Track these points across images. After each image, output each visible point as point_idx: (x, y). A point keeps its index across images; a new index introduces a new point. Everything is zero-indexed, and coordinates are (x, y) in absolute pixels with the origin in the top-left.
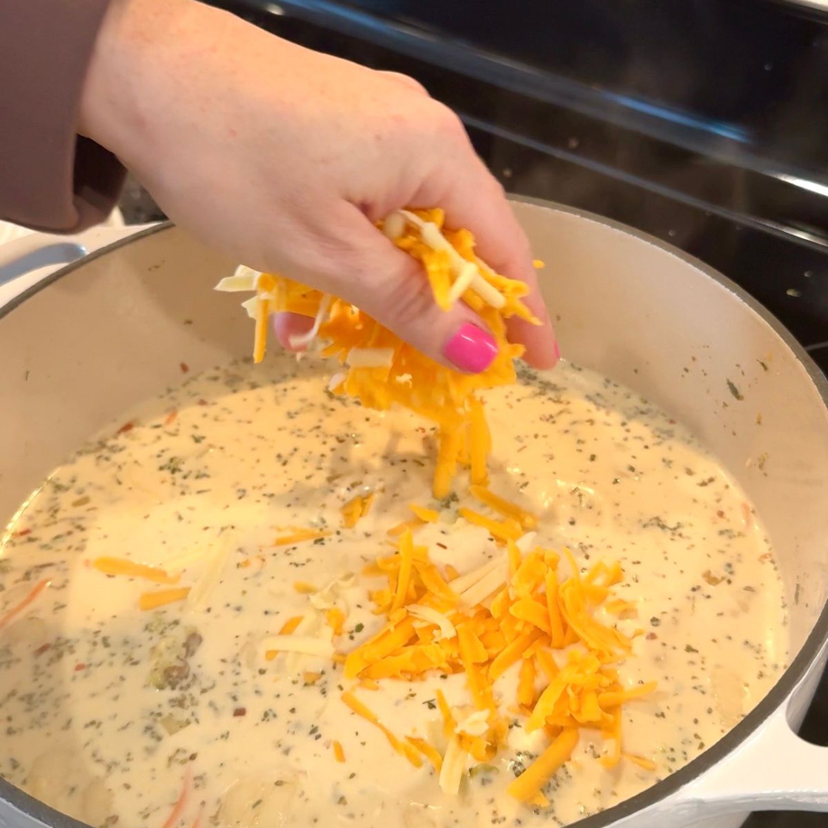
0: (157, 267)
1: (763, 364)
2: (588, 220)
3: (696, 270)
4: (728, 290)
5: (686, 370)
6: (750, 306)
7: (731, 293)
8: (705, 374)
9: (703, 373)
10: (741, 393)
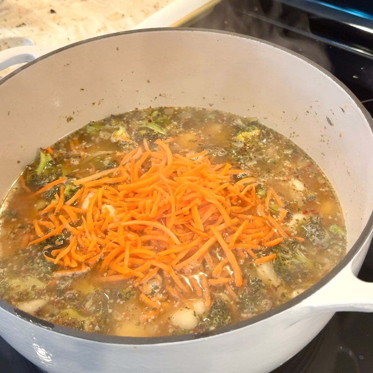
0: (68, 64)
1: (342, 109)
2: (263, 43)
3: (312, 66)
4: (327, 76)
5: (308, 112)
6: (336, 83)
7: (328, 77)
8: (316, 114)
10: (332, 122)
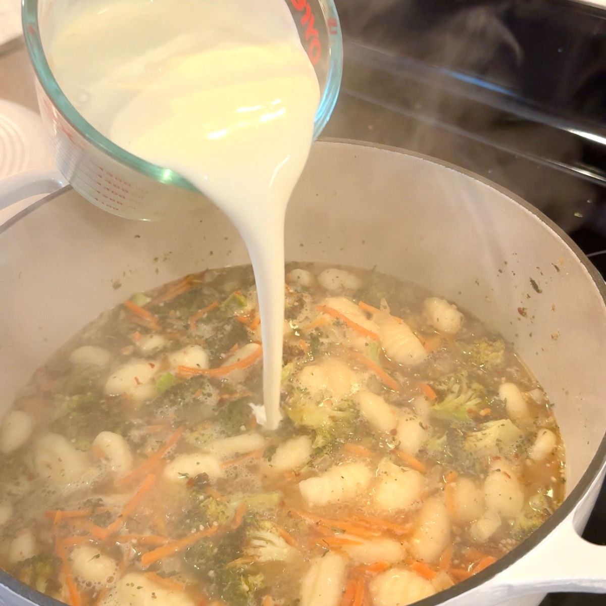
1: (556, 267)
2: (428, 161)
4: (530, 212)
5: (501, 271)
6: (547, 224)
9: (513, 274)
10: (540, 288)
